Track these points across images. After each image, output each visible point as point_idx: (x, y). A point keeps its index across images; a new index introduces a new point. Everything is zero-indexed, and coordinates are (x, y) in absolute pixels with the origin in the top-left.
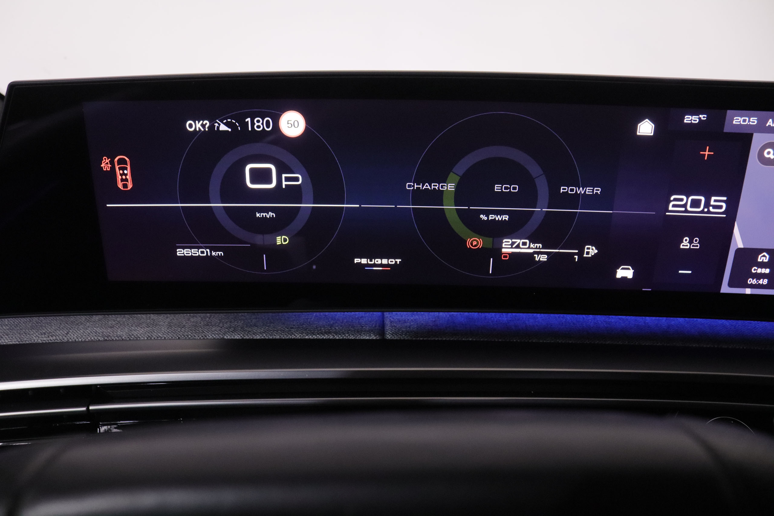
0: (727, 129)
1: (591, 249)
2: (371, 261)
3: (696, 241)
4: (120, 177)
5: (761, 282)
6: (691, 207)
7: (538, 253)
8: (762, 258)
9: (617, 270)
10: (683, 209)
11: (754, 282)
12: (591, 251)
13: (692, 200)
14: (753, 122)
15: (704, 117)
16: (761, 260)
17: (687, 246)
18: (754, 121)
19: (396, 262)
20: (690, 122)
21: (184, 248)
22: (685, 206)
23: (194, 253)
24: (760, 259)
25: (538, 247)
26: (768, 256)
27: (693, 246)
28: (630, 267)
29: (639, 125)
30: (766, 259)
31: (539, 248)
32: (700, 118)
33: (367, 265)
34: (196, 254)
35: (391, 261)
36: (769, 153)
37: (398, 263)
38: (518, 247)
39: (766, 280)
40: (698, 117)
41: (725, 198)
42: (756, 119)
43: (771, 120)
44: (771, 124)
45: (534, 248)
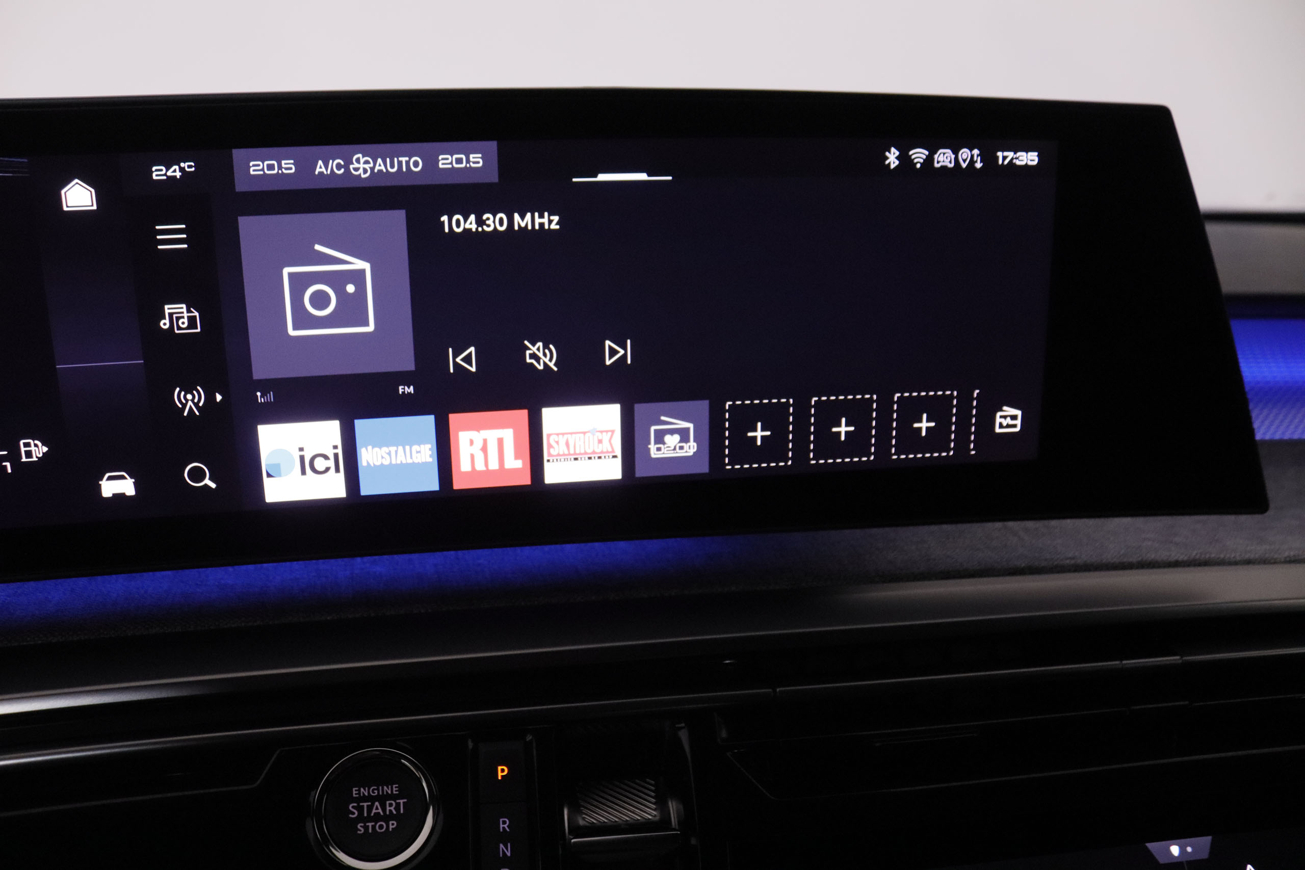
0: (241, 187)
1: (32, 444)
9: (101, 482)
12: (35, 449)
14: (286, 169)
15: (189, 167)
18: (288, 166)
20: (164, 177)
28: (123, 473)
29: (63, 192)
32: (182, 170)
40: (178, 167)
42: (292, 161)
43: (320, 163)
44: (323, 170)
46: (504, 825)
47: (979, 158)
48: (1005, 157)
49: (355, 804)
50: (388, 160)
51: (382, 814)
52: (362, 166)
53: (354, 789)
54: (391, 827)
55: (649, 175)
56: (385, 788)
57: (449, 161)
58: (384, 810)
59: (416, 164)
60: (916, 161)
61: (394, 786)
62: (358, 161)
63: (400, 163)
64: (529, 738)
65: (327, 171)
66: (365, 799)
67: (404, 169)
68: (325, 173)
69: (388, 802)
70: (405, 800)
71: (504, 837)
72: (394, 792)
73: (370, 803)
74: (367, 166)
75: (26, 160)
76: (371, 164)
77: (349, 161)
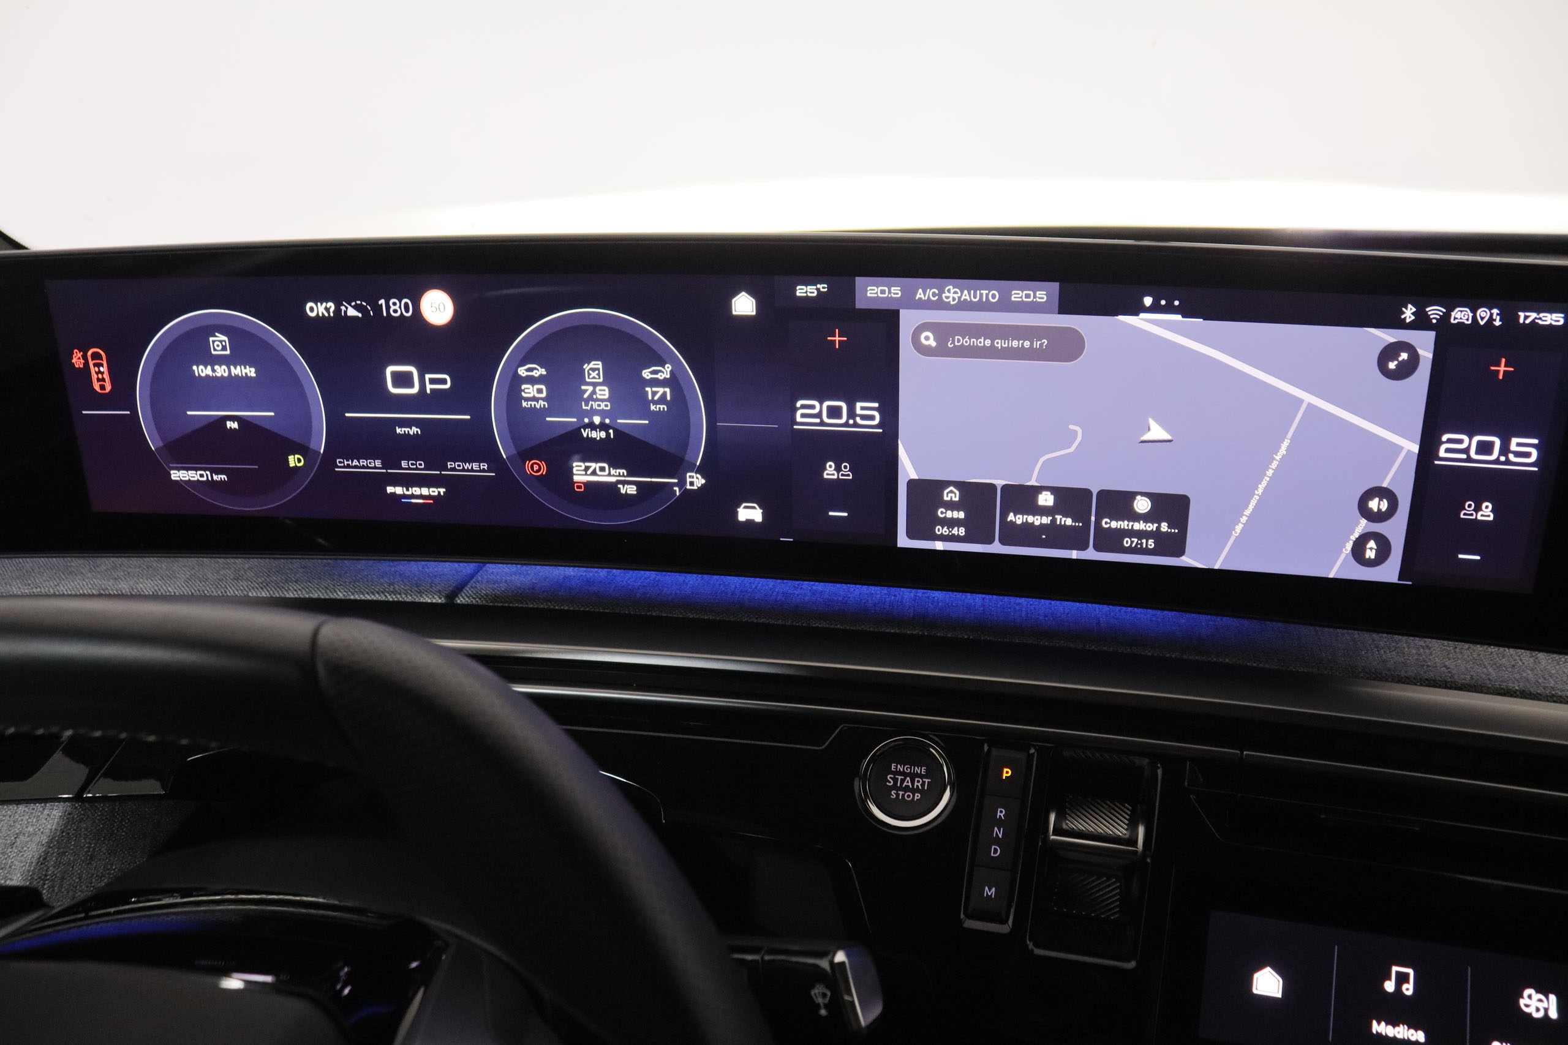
0: (860, 305)
1: (695, 477)
2: (408, 490)
3: (845, 467)
4: (96, 376)
5: (955, 531)
6: (828, 417)
7: (624, 483)
8: (950, 495)
9: (738, 510)
10: (818, 421)
11: (945, 531)
12: (696, 481)
13: (829, 407)
14: (895, 294)
15: (823, 288)
16: (949, 499)
17: (833, 475)
18: (896, 292)
19: (439, 492)
20: (805, 295)
21: (179, 469)
22: (819, 415)
23: (192, 477)
24: (947, 496)
25: (621, 474)
26: (957, 493)
27: (842, 475)
28: (756, 505)
29: (733, 300)
30: (955, 497)
31: (623, 476)
32: (818, 290)
33: (404, 496)
34: (194, 477)
35: (433, 492)
36: (927, 338)
37: (442, 494)
38: (594, 473)
39: (962, 530)
40: (815, 287)
41: (876, 405)
42: (900, 288)
43: (920, 291)
44: (922, 296)
45: (616, 476)
46: (1001, 813)
47: (1498, 317)
48: (1526, 317)
49: (892, 776)
50: (972, 292)
51: (911, 787)
52: (951, 295)
53: (893, 765)
54: (916, 798)
55: (1183, 317)
56: (916, 768)
57: (1020, 296)
58: (913, 784)
59: (994, 296)
60: (1432, 317)
61: (923, 768)
62: (949, 291)
63: (981, 295)
64: (1032, 751)
65: (925, 297)
66: (900, 773)
67: (984, 300)
68: (923, 298)
69: (916, 779)
70: (930, 780)
71: (1000, 823)
72: (923, 773)
73: (903, 777)
74: (956, 296)
76: (959, 295)
77: (942, 291)
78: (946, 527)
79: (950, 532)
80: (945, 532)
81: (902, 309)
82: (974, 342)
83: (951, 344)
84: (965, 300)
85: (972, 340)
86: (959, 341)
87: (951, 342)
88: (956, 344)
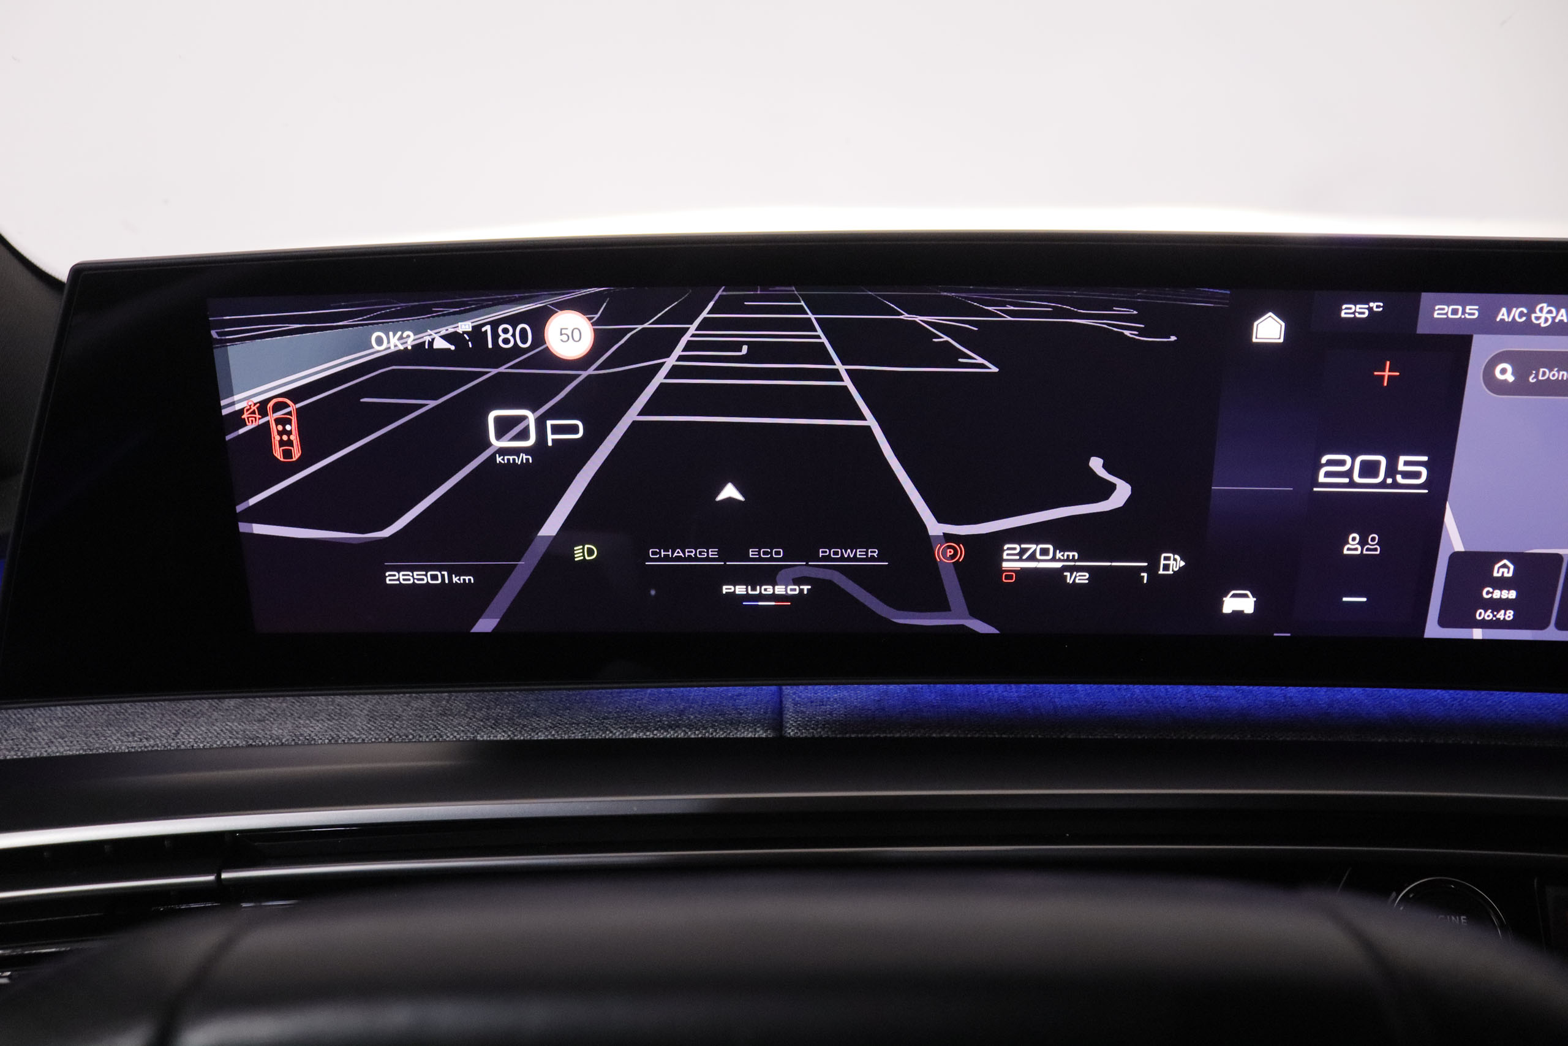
0: (1422, 329)
1: (1172, 559)
2: (754, 589)
3: (1373, 539)
4: (278, 438)
5: (1501, 615)
6: (1361, 476)
7: (1072, 569)
8: (1502, 570)
9: (1224, 599)
10: (1346, 480)
12: (1172, 563)
13: (1363, 463)
14: (1470, 314)
15: (1378, 307)
16: (1500, 575)
17: (1356, 549)
18: (1472, 312)
19: (801, 591)
20: (1352, 316)
21: (399, 569)
22: (1349, 474)
23: (418, 580)
24: (1498, 572)
25: (1071, 558)
26: (1512, 567)
27: (1368, 550)
28: (1248, 593)
29: (1255, 324)
30: (1508, 572)
31: (1073, 560)
32: (1370, 309)
33: (747, 597)
34: (423, 580)
35: (791, 590)
36: (1503, 371)
37: (805, 592)
38: (1033, 558)
39: (1510, 613)
40: (1367, 306)
41: (1424, 458)
42: (1477, 307)
43: (1504, 310)
44: (1506, 316)
45: (1063, 561)
52: (1544, 315)
56: (1453, 917)
61: (1462, 916)
62: (1541, 310)
65: (1509, 317)
68: (1507, 320)
74: (1549, 316)
75: (1228, 292)
76: (1554, 315)
77: (1532, 310)
78: (1490, 611)
79: (1495, 616)
80: (1488, 616)
81: (1476, 334)
82: (1563, 375)
83: (1533, 379)
84: (1561, 321)
85: (1561, 373)
86: (1544, 374)
87: (1533, 375)
88: (1540, 378)
